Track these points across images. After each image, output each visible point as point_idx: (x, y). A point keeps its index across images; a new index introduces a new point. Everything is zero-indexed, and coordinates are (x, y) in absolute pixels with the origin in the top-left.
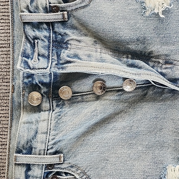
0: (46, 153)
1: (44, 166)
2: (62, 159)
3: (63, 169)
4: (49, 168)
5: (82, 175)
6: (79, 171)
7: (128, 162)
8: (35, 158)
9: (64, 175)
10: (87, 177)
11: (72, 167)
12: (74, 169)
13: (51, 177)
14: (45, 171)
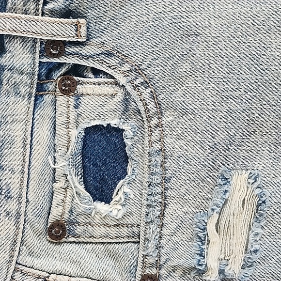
0: (40, 11)
1: (38, 45)
2: (83, 31)
3: (87, 58)
4: (51, 53)
5: (132, 75)
6: (126, 67)
7: (249, 39)
8: (13, 20)
9: (90, 75)
10: (146, 79)
11: (109, 54)
12: (113, 61)
13: (59, 79)
14: (42, 60)
